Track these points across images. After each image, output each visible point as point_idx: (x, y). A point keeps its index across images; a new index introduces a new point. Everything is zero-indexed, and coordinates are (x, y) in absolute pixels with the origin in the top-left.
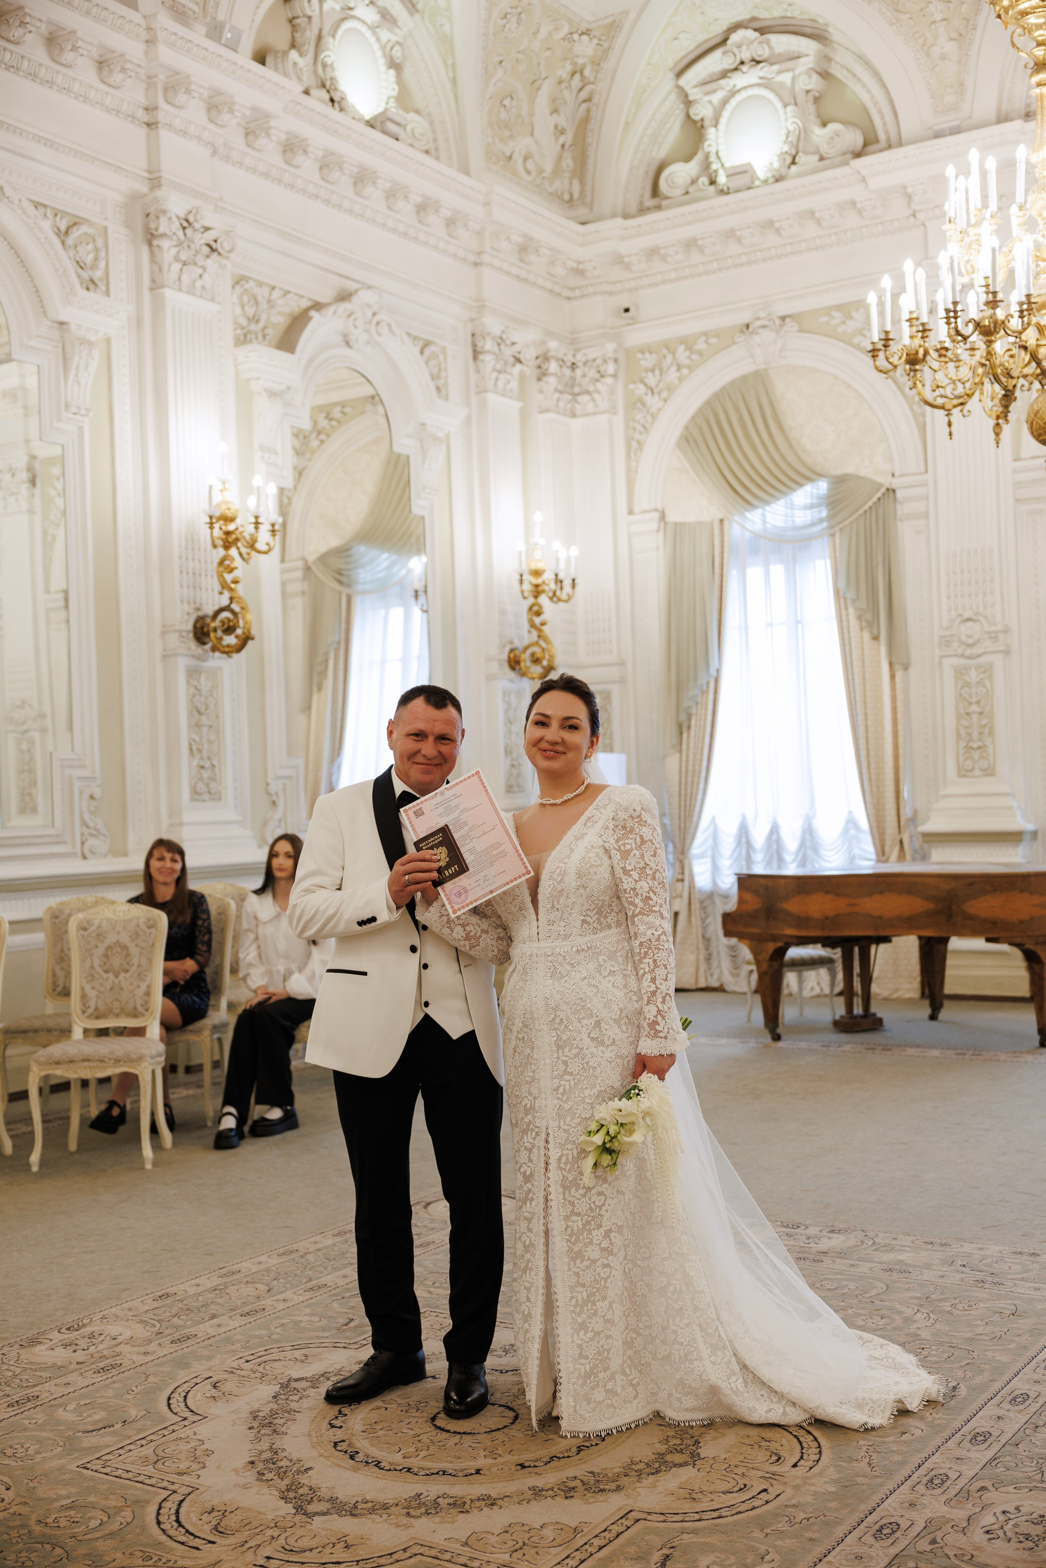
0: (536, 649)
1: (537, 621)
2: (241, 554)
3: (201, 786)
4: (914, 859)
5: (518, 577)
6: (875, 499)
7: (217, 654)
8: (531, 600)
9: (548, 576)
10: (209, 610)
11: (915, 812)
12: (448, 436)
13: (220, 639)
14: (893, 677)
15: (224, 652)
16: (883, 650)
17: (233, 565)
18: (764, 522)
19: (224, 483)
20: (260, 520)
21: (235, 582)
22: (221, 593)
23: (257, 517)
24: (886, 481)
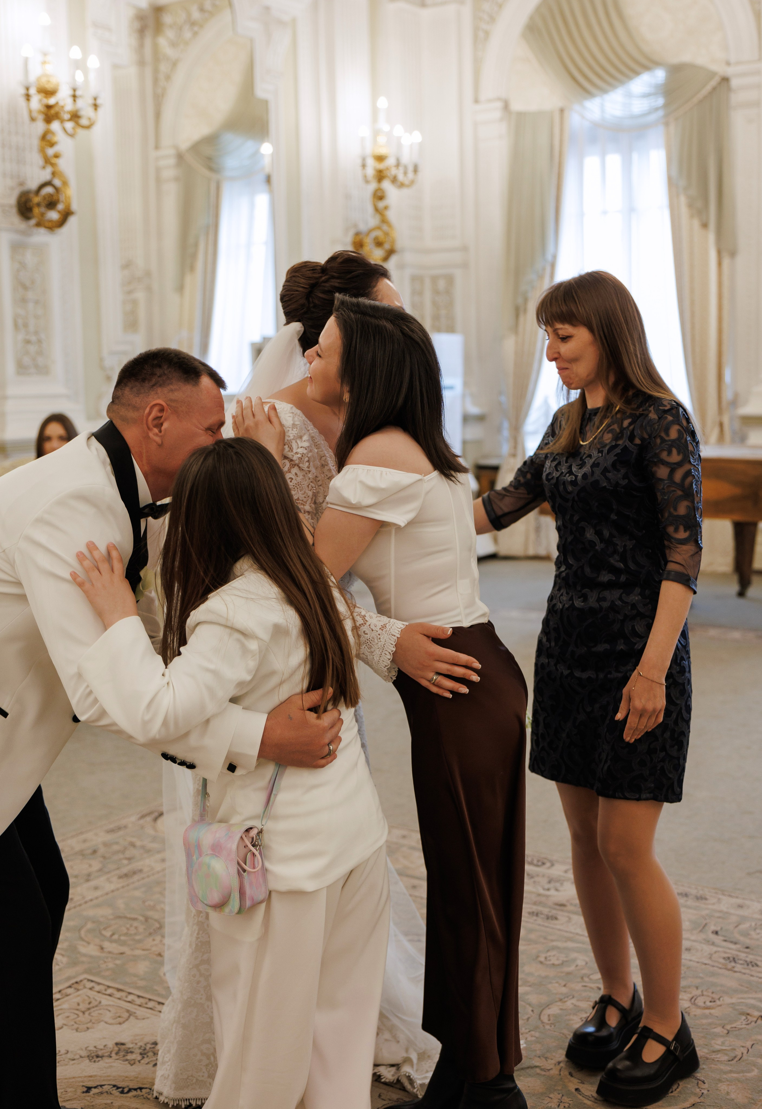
0: (378, 233)
1: (381, 205)
2: (65, 130)
3: (26, 360)
4: (733, 441)
5: (359, 162)
6: (709, 87)
7: (42, 230)
8: (373, 186)
9: (391, 162)
10: (33, 185)
11: (736, 396)
12: (294, 20)
13: (43, 215)
14: (720, 264)
15: (46, 227)
16: (711, 237)
17: (55, 139)
18: (603, 110)
19: (45, 54)
20: (78, 93)
21: (57, 156)
22: (44, 168)
23: (75, 90)
24: (721, 70)
